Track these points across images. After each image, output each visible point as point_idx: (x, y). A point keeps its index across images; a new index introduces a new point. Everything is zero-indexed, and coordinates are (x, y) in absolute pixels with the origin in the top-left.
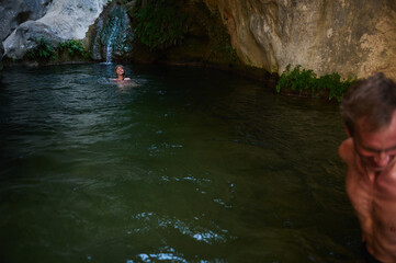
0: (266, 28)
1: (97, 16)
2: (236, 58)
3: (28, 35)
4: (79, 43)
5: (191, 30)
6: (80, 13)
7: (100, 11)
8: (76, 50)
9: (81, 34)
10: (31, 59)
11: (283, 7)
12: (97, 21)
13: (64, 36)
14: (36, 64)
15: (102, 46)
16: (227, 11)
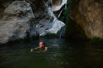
0: (90, 28)
1: (60, 29)
2: (86, 36)
3: (46, 32)
4: (55, 34)
5: (77, 31)
6: (57, 29)
7: (60, 28)
8: (54, 35)
9: (56, 32)
10: (46, 36)
11: (92, 22)
12: (59, 30)
13: (52, 33)
14: (47, 37)
15: (59, 34)
16: (83, 26)
